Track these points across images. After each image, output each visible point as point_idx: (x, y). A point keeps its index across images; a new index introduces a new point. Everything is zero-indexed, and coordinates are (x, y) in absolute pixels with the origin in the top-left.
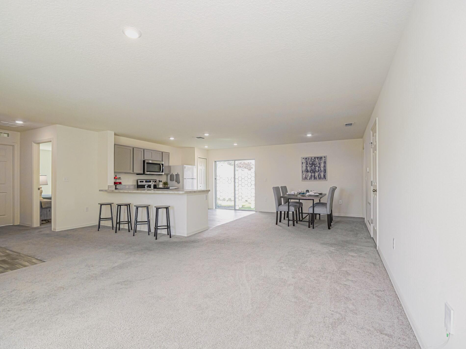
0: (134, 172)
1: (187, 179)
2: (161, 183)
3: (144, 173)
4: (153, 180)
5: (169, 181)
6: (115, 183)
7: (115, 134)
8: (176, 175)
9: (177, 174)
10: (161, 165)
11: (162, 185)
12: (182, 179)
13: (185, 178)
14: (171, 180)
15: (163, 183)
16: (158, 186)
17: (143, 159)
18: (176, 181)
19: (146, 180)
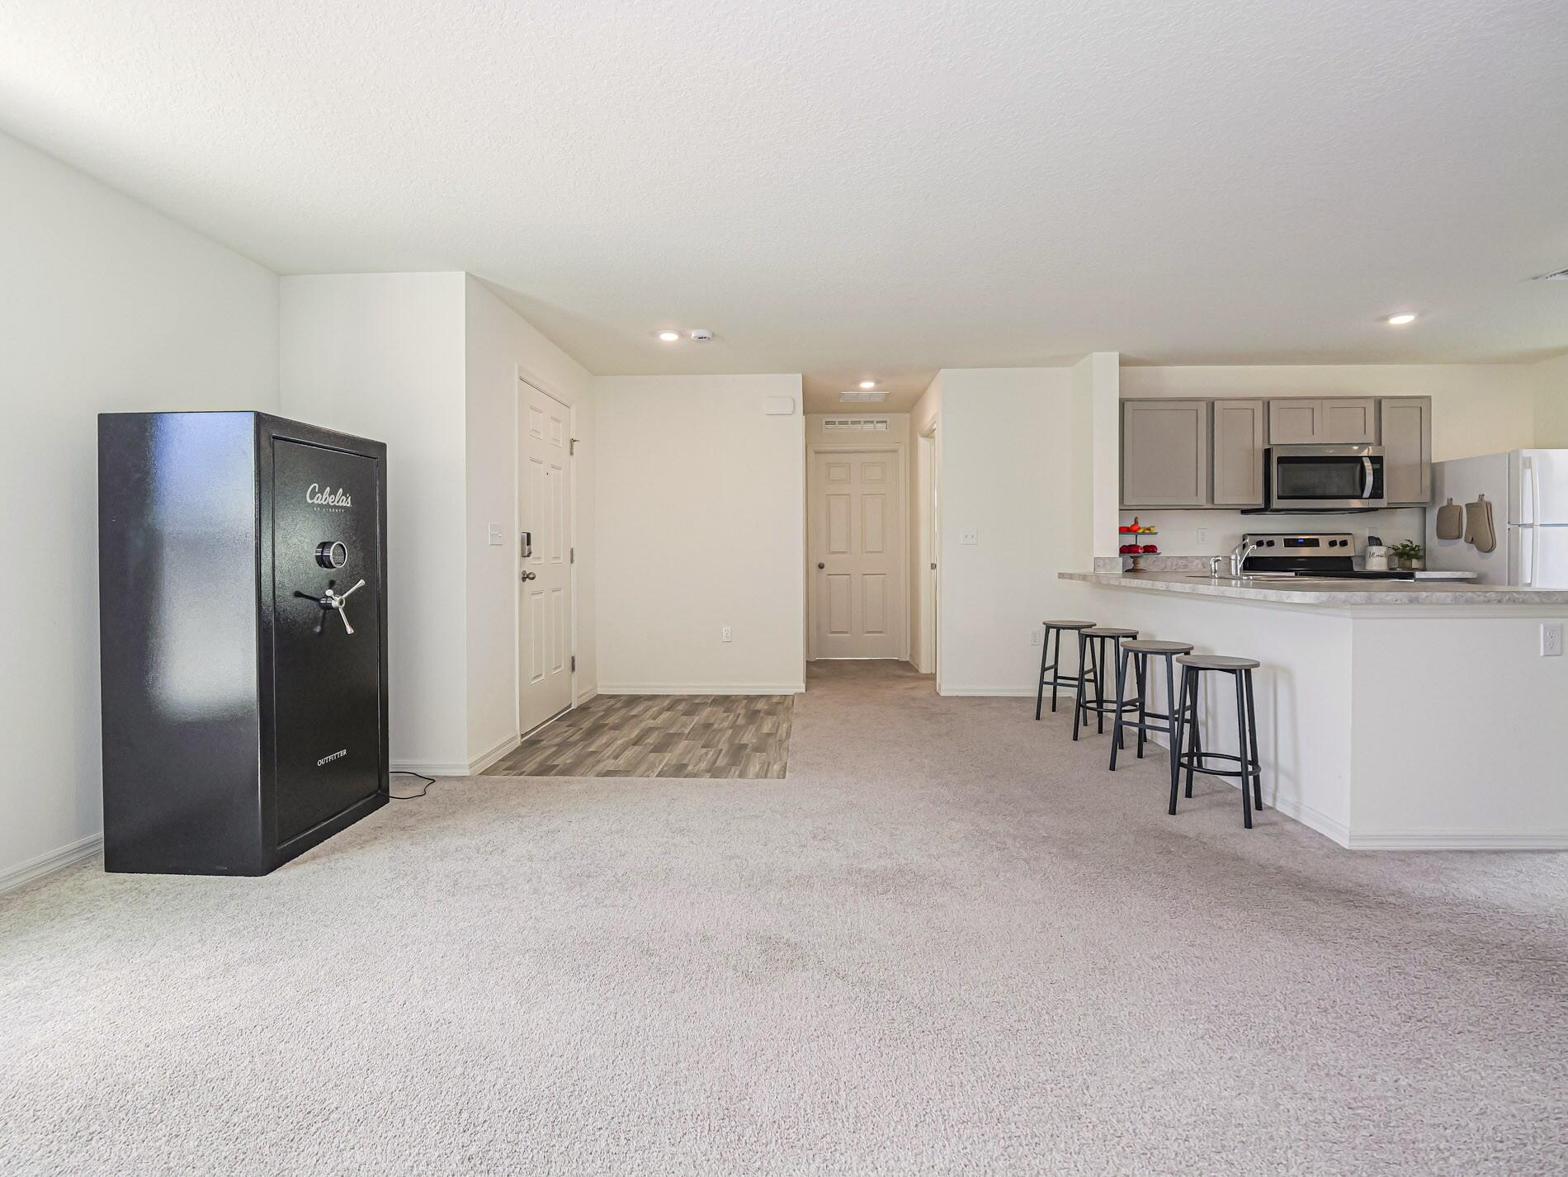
0: (1216, 502)
1: (1541, 525)
2: (1375, 549)
3: (1266, 508)
4: (1332, 538)
5: (1433, 541)
6: (1124, 550)
7: (1123, 362)
8: (1467, 505)
9: (1475, 500)
10: (1368, 465)
11: (1384, 560)
12: (1508, 526)
13: (1528, 520)
14: (1441, 535)
15: (1392, 551)
16: (1364, 565)
17: (1260, 445)
18: (1472, 541)
19: (1286, 537)
